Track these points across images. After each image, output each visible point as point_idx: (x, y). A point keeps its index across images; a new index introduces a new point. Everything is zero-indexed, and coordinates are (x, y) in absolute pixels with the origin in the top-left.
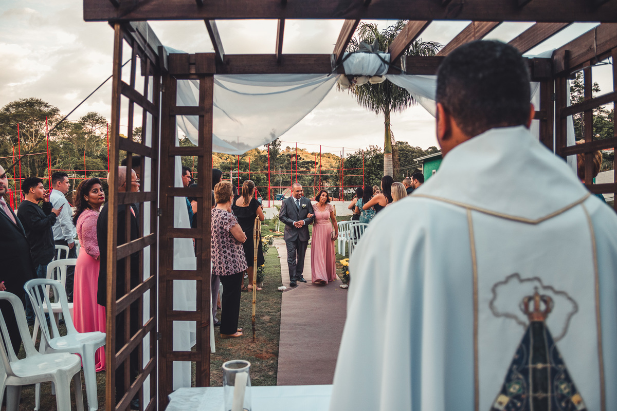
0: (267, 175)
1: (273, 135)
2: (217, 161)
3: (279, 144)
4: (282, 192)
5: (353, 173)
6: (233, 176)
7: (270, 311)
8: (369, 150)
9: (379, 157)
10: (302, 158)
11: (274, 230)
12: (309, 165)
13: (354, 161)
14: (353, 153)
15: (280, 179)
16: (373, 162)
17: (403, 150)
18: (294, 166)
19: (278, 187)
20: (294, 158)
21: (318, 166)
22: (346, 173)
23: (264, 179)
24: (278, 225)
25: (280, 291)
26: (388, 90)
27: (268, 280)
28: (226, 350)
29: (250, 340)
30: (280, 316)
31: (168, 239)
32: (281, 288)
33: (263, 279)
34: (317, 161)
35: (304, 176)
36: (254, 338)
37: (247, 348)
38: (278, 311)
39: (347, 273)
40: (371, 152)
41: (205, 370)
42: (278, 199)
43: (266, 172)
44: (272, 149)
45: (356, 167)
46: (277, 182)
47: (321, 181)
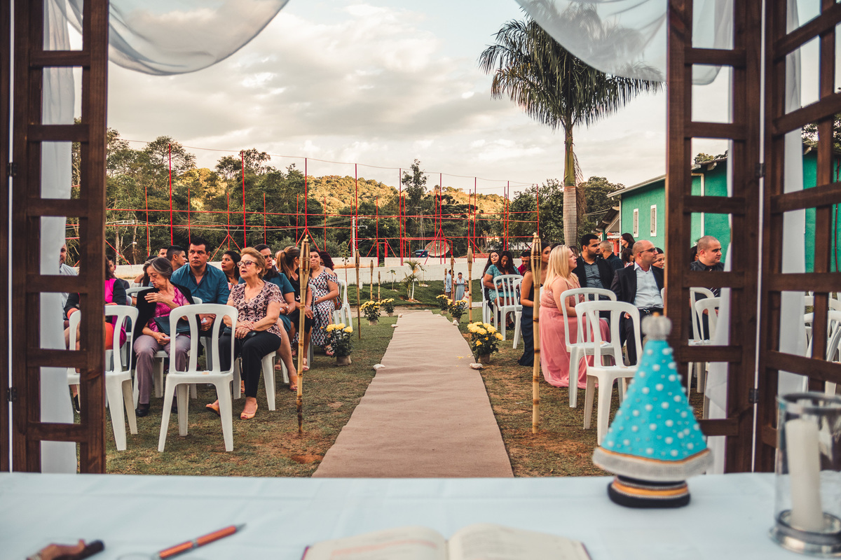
0: (403, 223)
1: (416, 169)
2: (337, 205)
3: (424, 182)
4: (424, 247)
5: (523, 218)
6: (356, 225)
7: (347, 395)
8: (546, 185)
9: (560, 196)
10: (456, 201)
11: (406, 297)
12: (465, 211)
13: (525, 202)
14: (523, 192)
15: (422, 229)
16: (551, 203)
17: (598, 188)
18: (445, 211)
19: (420, 239)
20: (444, 200)
21: (478, 211)
22: (512, 218)
23: (400, 229)
24: (412, 290)
25: (374, 370)
26: (569, 94)
27: (363, 354)
28: (249, 448)
29: (295, 435)
30: (358, 402)
31: (30, 219)
32: (377, 366)
33: (351, 352)
34: (477, 205)
35: (458, 226)
36: (300, 431)
37: (285, 446)
38: (359, 396)
39: (478, 343)
40: (549, 188)
41: (94, 459)
42: (418, 256)
43: (404, 218)
44: (413, 187)
45: (527, 210)
46: (419, 234)
47: (481, 232)
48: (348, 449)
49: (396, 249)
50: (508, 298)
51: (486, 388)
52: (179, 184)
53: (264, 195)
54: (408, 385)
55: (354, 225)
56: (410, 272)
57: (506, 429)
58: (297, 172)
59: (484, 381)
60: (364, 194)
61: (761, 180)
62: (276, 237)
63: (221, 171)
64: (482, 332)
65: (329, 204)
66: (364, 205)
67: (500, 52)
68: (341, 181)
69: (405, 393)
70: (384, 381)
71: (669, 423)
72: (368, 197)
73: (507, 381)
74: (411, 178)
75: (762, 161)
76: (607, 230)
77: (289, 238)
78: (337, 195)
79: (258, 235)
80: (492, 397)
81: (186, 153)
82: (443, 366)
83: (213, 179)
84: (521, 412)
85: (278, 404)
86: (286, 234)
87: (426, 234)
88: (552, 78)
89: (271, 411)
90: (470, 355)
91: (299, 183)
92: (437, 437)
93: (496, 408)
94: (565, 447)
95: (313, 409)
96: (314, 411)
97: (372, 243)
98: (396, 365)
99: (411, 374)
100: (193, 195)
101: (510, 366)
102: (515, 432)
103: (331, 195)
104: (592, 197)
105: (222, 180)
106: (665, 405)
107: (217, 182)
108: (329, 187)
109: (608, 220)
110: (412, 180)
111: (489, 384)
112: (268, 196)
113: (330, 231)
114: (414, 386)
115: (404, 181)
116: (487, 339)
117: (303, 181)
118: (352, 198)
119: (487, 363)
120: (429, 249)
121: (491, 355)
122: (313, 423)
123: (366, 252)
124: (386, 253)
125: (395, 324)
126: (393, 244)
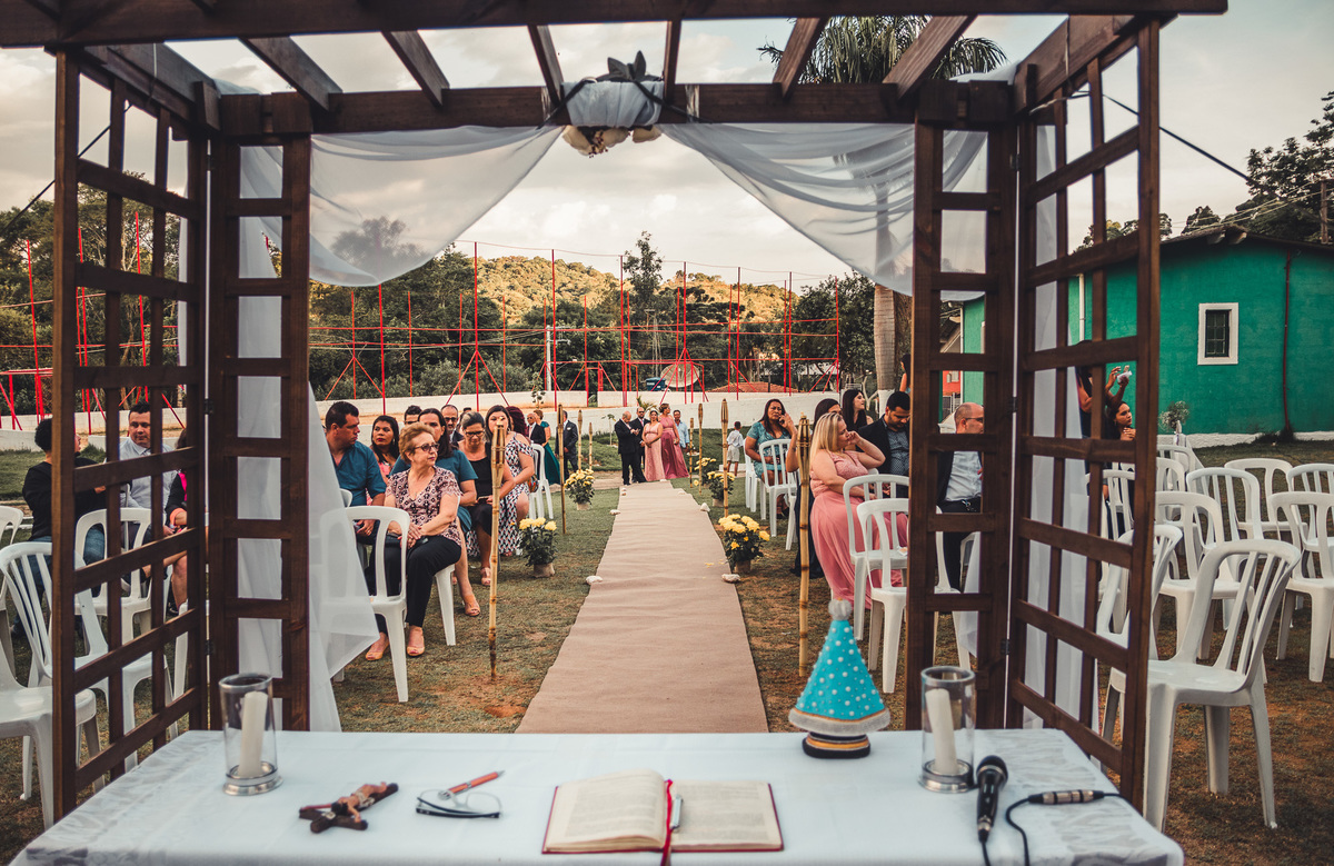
0: (627, 334)
1: (645, 247)
2: (520, 303)
3: (658, 267)
4: (659, 373)
5: (815, 329)
6: (553, 338)
7: (551, 623)
8: (851, 277)
10: (711, 296)
12: (724, 313)
13: (817, 303)
14: (815, 286)
15: (656, 343)
16: (859, 304)
18: (693, 313)
19: (653, 361)
20: (692, 296)
21: (745, 313)
22: (798, 329)
23: (621, 343)
25: (587, 584)
27: (570, 559)
28: (429, 698)
29: (487, 680)
30: (568, 633)
32: (591, 579)
33: (554, 558)
34: (743, 302)
35: (713, 337)
36: (493, 675)
37: (475, 694)
38: (568, 624)
39: (734, 545)
40: (855, 282)
42: (650, 389)
43: (629, 327)
44: (641, 276)
45: (821, 316)
46: (651, 351)
47: (750, 348)
48: (558, 698)
49: (616, 378)
50: (780, 472)
51: (743, 612)
53: (409, 293)
54: (635, 608)
55: (549, 339)
57: (765, 670)
58: (459, 255)
59: (740, 601)
60: (564, 285)
61: (1014, 416)
62: (427, 359)
64: (740, 529)
65: (507, 303)
66: (564, 306)
68: (526, 265)
69: (630, 618)
70: (602, 601)
72: (570, 291)
73: (772, 601)
74: (637, 261)
75: (1015, 394)
77: (448, 363)
78: (521, 288)
79: (398, 355)
80: (750, 625)
82: (686, 578)
84: (788, 646)
85: (459, 637)
86: (443, 355)
87: (662, 350)
89: (450, 647)
90: (723, 560)
91: (462, 273)
92: (673, 682)
93: (754, 641)
95: (507, 643)
96: (508, 645)
97: (578, 366)
98: (619, 577)
99: (634, 591)
101: (779, 577)
102: (777, 674)
103: (512, 287)
106: (845, 674)
108: (508, 275)
109: (943, 336)
110: (639, 264)
111: (747, 605)
112: (414, 294)
113: (510, 348)
114: (643, 608)
115: (626, 267)
116: (746, 539)
117: (469, 270)
118: (544, 292)
119: (747, 573)
120: (667, 375)
121: (752, 562)
122: (509, 663)
123: (569, 381)
124: (599, 384)
125: (616, 508)
126: (611, 368)
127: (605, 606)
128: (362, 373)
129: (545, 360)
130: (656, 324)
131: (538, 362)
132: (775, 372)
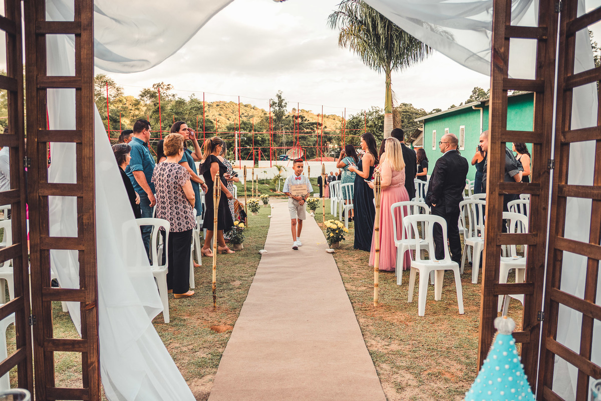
0: (271, 135)
1: (280, 97)
2: (224, 122)
3: (285, 106)
4: (286, 153)
5: (355, 134)
6: (238, 137)
7: (243, 275)
8: (371, 111)
9: (381, 118)
10: (308, 119)
11: (274, 190)
12: (314, 127)
13: (356, 122)
14: (355, 115)
15: (284, 139)
16: (375, 123)
17: (407, 112)
18: (300, 127)
19: (283, 148)
20: (299, 119)
21: (323, 126)
22: (347, 134)
23: (269, 140)
24: (278, 185)
25: (260, 254)
26: (389, 48)
27: (251, 241)
28: (181, 320)
29: (211, 309)
30: (252, 281)
31: (41, 197)
32: (262, 251)
33: (243, 241)
34: (322, 122)
35: (309, 137)
36: (215, 306)
37: (205, 318)
38: (252, 276)
39: (332, 235)
40: (373, 113)
41: (92, 363)
42: (281, 160)
43: (272, 132)
44: (278, 110)
45: (358, 128)
46: (282, 143)
47: (325, 142)
48: (250, 320)
49: (267, 154)
51: (339, 269)
52: (112, 107)
53: (174, 116)
54: (285, 267)
56: (277, 173)
57: (355, 302)
58: (196, 100)
59: (336, 263)
60: (243, 114)
61: (552, 171)
63: (143, 99)
64: (334, 227)
65: (218, 122)
66: (245, 124)
67: (342, 17)
68: (226, 105)
70: (268, 263)
71: (513, 390)
72: (245, 116)
73: (352, 263)
74: (276, 103)
75: (552, 158)
76: (414, 144)
78: (224, 115)
80: (343, 276)
81: (117, 86)
82: (308, 251)
83: (137, 104)
84: (364, 288)
85: (196, 282)
87: (287, 142)
88: (377, 37)
90: (325, 242)
91: (198, 108)
92: (309, 310)
93: (346, 285)
94: (396, 317)
95: (221, 287)
96: (222, 288)
97: (249, 149)
98: (275, 250)
99: (283, 257)
100: (123, 116)
102: (362, 305)
103: (220, 115)
104: (403, 118)
105: (143, 105)
106: (510, 379)
107: (139, 106)
108: (218, 109)
109: (414, 137)
110: (277, 105)
111: (340, 265)
112: (176, 117)
114: (288, 267)
115: (271, 106)
116: (337, 232)
117: (201, 106)
118: (234, 117)
119: (337, 248)
120: (289, 154)
121: (340, 242)
122: (223, 299)
123: (245, 156)
124: (259, 157)
125: (270, 215)
126: (264, 150)
127: (269, 266)
128: (153, 152)
129: (234, 147)
130: (284, 131)
131: (232, 147)
132: (336, 153)
